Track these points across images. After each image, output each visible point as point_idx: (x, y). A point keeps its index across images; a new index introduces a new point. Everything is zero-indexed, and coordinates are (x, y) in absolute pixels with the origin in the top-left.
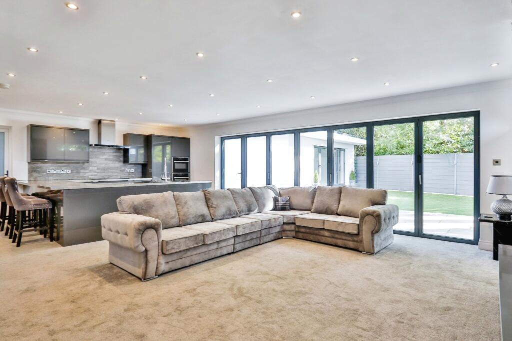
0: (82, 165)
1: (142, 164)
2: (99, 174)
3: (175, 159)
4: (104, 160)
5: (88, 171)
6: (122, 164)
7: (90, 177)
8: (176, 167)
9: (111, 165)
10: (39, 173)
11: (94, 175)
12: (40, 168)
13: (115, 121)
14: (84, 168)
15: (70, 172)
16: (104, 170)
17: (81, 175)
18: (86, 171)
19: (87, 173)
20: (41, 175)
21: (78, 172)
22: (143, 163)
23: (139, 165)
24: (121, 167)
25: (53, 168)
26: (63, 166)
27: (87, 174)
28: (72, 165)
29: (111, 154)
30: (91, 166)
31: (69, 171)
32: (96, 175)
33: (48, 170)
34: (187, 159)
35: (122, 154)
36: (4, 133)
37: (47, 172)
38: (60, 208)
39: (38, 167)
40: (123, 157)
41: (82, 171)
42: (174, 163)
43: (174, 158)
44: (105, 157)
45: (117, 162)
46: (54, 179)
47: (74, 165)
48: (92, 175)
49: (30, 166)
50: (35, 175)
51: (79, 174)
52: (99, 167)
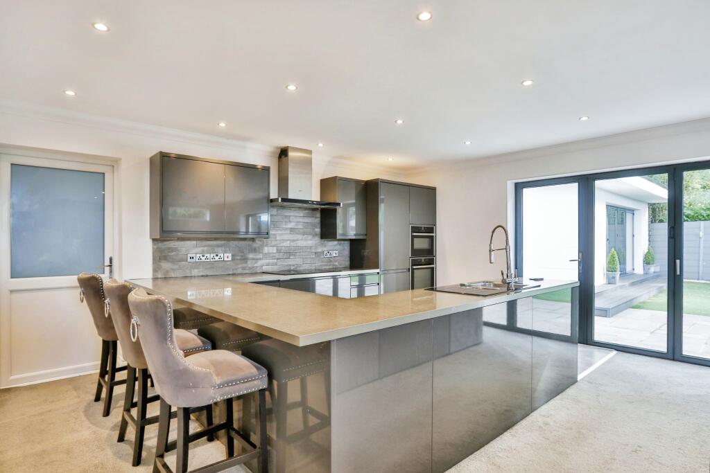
0: (250, 243)
1: (351, 240)
2: (280, 263)
3: (415, 229)
4: (288, 232)
5: (260, 256)
6: (317, 240)
7: (265, 268)
8: (417, 246)
9: (301, 243)
10: (174, 261)
11: (273, 264)
12: (175, 249)
13: (310, 152)
14: (254, 250)
15: (230, 259)
16: (289, 253)
17: (250, 264)
18: (258, 257)
19: (260, 259)
20: (176, 267)
21: (245, 259)
22: (354, 238)
23: (346, 242)
24: (316, 247)
25: (200, 249)
26: (218, 246)
27: (260, 263)
28: (233, 244)
29: (301, 220)
30: (267, 246)
31: (228, 257)
32: (276, 264)
33: (189, 255)
34: (431, 230)
35: (318, 220)
36: (104, 174)
37: (189, 259)
38: (286, 384)
39: (171, 250)
40: (319, 226)
41: (251, 256)
42: (413, 237)
43: (412, 227)
44: (290, 225)
45: (310, 237)
46: (202, 274)
47: (236, 243)
48: (268, 265)
49: (155, 247)
50: (165, 265)
51: (246, 262)
52: (280, 248)
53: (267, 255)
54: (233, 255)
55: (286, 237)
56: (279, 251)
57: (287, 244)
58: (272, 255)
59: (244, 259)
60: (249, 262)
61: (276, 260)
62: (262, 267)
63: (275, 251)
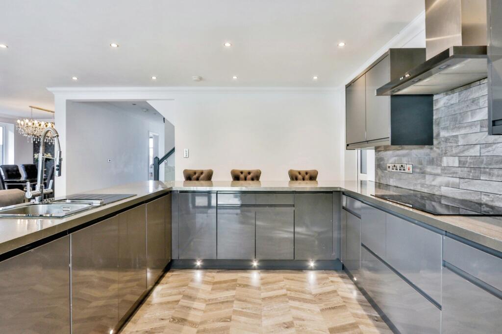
5: (439, 170)
10: (382, 169)
14: (433, 162)
15: (411, 171)
18: (436, 171)
19: (438, 175)
20: (383, 174)
25: (394, 159)
28: (414, 153)
31: (409, 169)
33: (388, 165)
37: (388, 168)
39: (381, 159)
46: (395, 184)
47: (416, 151)
50: (379, 172)
51: (424, 178)
52: (463, 159)
53: (446, 170)
54: (413, 168)
55: (473, 139)
56: (462, 164)
57: (475, 151)
58: (454, 169)
59: (422, 173)
60: (427, 177)
61: (457, 180)
62: (440, 187)
63: (457, 164)
